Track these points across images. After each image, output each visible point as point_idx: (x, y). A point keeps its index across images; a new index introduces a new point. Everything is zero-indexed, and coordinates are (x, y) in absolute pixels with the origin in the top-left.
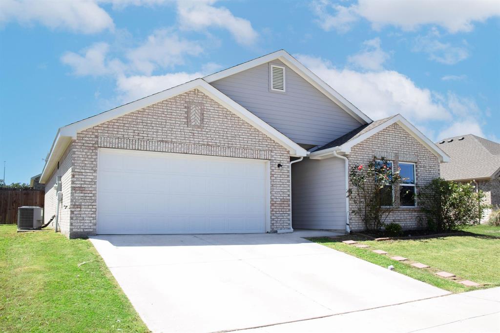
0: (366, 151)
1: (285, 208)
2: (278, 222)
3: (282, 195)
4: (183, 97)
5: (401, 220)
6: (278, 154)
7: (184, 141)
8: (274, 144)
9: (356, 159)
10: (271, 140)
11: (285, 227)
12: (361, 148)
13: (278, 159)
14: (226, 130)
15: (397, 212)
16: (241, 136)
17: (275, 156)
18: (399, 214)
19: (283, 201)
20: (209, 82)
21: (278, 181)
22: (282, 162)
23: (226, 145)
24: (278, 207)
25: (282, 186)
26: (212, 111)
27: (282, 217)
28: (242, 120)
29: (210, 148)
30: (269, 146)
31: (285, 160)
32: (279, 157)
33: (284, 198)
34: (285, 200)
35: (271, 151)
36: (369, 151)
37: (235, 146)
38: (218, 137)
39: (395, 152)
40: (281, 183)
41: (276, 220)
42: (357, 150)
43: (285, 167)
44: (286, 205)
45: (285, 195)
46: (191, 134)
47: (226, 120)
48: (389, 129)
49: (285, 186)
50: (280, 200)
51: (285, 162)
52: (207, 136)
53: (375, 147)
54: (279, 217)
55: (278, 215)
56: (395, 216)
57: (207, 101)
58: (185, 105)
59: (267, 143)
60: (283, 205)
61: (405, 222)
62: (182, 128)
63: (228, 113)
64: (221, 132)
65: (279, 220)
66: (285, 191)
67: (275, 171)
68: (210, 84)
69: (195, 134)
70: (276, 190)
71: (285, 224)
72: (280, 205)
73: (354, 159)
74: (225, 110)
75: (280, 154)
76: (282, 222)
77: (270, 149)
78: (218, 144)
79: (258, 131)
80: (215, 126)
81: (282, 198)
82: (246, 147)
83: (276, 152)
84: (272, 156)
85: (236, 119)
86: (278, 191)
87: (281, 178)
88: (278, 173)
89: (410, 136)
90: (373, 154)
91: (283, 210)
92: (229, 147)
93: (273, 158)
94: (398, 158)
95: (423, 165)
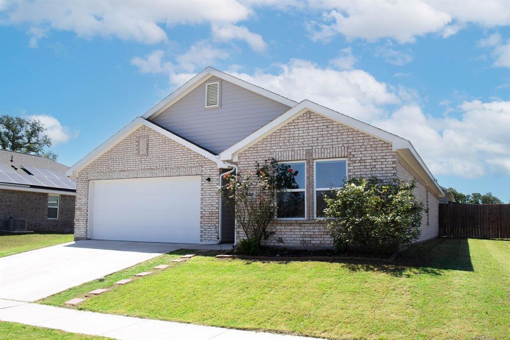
0: (261, 154)
1: (214, 220)
2: (206, 234)
3: (211, 208)
4: (135, 134)
5: (314, 236)
6: (208, 169)
7: (135, 168)
8: (204, 159)
9: (247, 165)
10: (201, 156)
11: (213, 239)
12: (254, 152)
13: (208, 173)
14: (164, 154)
15: (308, 225)
16: (176, 157)
17: (206, 171)
18: (311, 228)
19: (211, 213)
20: (146, 118)
21: (207, 194)
22: (212, 175)
23: (164, 167)
24: (206, 220)
25: (211, 199)
26: (154, 140)
27: (210, 230)
28: (177, 143)
29: (152, 172)
30: (199, 162)
31: (215, 173)
32: (209, 171)
33: (213, 211)
34: (214, 213)
35: (201, 166)
36: (265, 154)
37: (171, 166)
38: (158, 161)
39: (306, 148)
40: (210, 197)
41: (205, 232)
42: (249, 155)
43: (215, 180)
44: (214, 218)
45: (213, 208)
46: (139, 162)
47: (165, 145)
48: (297, 121)
49: (214, 199)
50: (208, 213)
51: (214, 175)
52: (151, 161)
53: (274, 148)
54: (207, 230)
55: (207, 227)
56: (304, 230)
57: (151, 133)
58: (137, 140)
59: (198, 160)
60: (212, 218)
61: (322, 239)
62: (134, 158)
63: (166, 139)
64: (161, 156)
65: (207, 232)
66: (214, 203)
67: (205, 185)
68: (147, 119)
69: (143, 162)
70: (205, 204)
71: (213, 236)
72: (208, 218)
73: (244, 166)
74: (164, 137)
75: (210, 168)
76: (210, 234)
77: (201, 164)
78: (158, 167)
79: (190, 150)
80: (156, 152)
81: (211, 211)
82: (179, 166)
83: (206, 166)
84: (202, 171)
85: (172, 143)
86: (207, 204)
87: (210, 192)
88: (207, 187)
89: (334, 123)
90: (272, 156)
91: (211, 222)
92: (166, 168)
93: (203, 173)
94: (312, 155)
95: (359, 159)
